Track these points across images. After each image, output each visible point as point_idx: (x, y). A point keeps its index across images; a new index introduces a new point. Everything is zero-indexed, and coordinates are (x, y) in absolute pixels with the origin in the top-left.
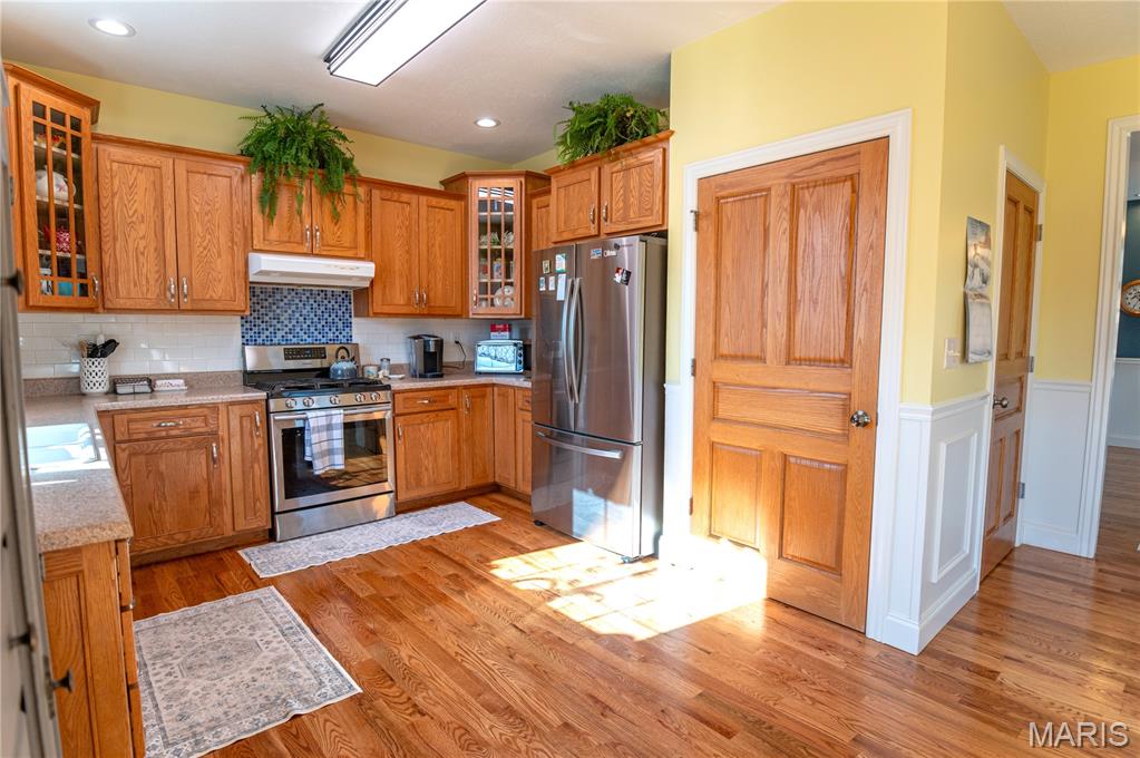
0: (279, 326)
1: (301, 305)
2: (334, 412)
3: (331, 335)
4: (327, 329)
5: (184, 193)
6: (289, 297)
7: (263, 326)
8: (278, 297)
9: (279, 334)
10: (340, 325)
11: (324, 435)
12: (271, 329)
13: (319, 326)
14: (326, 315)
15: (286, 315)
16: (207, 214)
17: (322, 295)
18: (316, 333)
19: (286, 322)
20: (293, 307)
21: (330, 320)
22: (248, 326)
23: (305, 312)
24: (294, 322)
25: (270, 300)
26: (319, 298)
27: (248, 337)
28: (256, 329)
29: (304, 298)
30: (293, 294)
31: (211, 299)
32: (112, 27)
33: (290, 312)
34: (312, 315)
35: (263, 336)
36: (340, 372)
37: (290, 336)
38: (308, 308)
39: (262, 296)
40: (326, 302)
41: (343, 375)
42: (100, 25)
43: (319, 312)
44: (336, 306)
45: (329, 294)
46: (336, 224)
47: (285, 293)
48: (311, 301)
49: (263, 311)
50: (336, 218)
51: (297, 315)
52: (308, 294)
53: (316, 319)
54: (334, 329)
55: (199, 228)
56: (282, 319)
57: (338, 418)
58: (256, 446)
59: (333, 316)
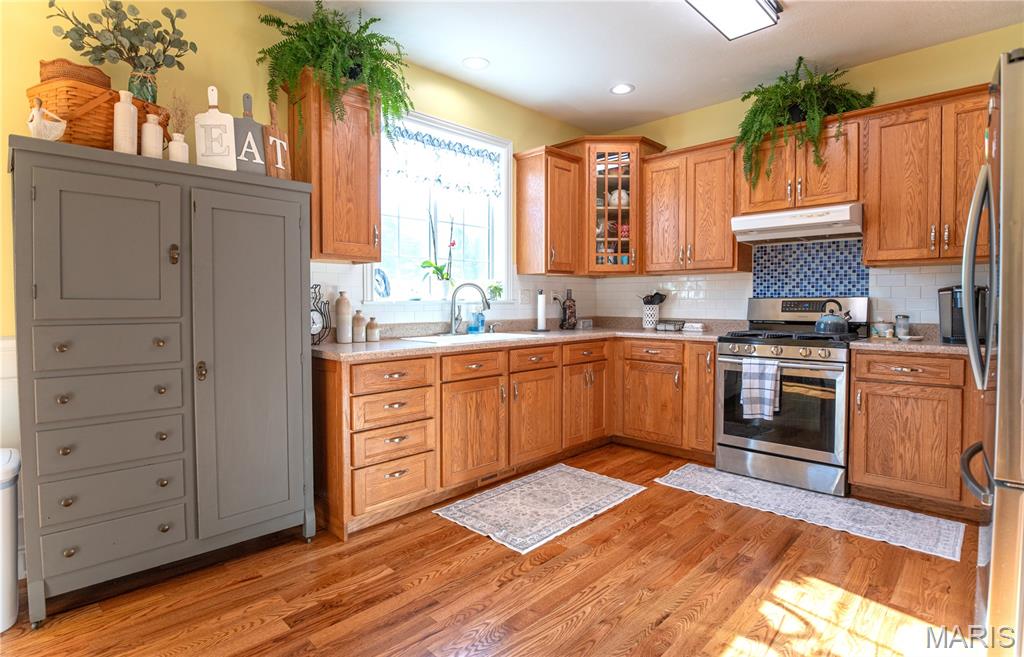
0: (787, 280)
1: (810, 259)
2: (767, 362)
3: (842, 288)
4: (837, 282)
5: (692, 180)
6: (798, 252)
7: (772, 281)
8: (787, 253)
9: (787, 288)
10: (854, 277)
11: (756, 383)
12: (779, 284)
13: (829, 279)
14: (837, 268)
15: (794, 270)
16: (707, 193)
17: (834, 247)
18: (825, 287)
19: (794, 276)
20: (802, 262)
21: (842, 272)
22: (759, 281)
23: (813, 266)
24: (802, 276)
25: (780, 257)
26: (829, 251)
27: (758, 291)
28: (765, 284)
29: (813, 252)
30: (802, 248)
31: (708, 260)
32: (622, 89)
33: (798, 266)
34: (821, 268)
35: (772, 290)
36: (822, 326)
37: (797, 290)
38: (817, 261)
39: (773, 254)
40: (838, 254)
41: (825, 329)
42: (615, 90)
43: (829, 265)
44: (850, 257)
45: (842, 246)
46: (823, 170)
47: (794, 248)
48: (821, 254)
49: (772, 267)
50: (821, 164)
51: (805, 269)
52: (818, 247)
53: (825, 272)
54: (846, 282)
55: (701, 205)
56: (790, 273)
57: (771, 368)
58: (708, 381)
59: (846, 268)
